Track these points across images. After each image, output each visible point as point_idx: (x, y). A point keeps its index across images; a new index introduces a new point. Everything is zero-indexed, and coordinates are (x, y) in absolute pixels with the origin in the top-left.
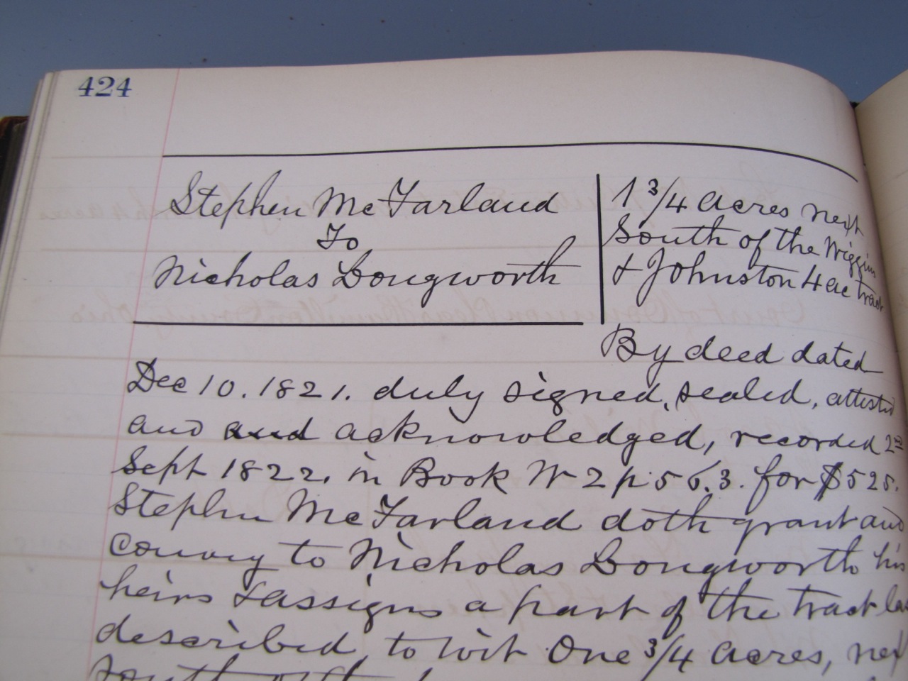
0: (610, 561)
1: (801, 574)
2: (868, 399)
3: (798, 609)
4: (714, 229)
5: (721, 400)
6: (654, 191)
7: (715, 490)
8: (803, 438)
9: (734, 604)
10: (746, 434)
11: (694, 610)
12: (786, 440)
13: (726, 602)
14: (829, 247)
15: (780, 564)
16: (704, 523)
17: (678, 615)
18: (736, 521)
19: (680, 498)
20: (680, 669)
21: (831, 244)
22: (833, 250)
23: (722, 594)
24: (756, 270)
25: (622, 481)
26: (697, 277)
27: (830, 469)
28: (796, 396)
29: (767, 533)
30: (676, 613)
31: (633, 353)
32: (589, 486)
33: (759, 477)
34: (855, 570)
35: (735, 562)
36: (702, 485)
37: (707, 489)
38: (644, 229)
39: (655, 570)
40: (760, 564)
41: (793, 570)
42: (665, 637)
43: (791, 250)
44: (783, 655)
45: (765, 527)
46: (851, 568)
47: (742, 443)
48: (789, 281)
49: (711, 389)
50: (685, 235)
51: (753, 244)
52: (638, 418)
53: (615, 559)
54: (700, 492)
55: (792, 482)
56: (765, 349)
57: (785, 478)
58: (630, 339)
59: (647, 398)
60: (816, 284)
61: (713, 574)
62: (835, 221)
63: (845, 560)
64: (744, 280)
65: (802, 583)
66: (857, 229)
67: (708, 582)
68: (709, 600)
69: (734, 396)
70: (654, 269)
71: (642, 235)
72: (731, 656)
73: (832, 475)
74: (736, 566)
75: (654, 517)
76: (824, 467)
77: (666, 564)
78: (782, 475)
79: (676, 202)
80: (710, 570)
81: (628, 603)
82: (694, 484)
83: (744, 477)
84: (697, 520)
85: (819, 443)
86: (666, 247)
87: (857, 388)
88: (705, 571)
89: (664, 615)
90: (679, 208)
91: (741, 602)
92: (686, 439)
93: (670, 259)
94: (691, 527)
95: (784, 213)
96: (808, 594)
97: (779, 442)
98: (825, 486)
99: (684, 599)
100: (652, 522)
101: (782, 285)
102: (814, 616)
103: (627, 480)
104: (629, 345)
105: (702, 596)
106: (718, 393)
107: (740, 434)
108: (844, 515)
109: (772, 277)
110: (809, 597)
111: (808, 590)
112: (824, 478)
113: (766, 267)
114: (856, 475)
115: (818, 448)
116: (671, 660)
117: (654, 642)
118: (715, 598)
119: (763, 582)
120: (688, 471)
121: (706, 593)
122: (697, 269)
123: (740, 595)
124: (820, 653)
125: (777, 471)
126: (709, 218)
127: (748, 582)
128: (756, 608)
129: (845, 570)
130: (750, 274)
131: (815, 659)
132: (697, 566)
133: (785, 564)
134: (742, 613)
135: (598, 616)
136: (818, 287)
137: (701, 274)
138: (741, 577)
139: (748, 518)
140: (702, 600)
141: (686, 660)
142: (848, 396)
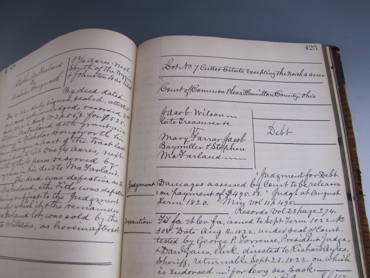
0: (56, 132)
1: (94, 135)
2: (120, 105)
3: (92, 141)
4: (90, 66)
5: (83, 100)
6: (79, 59)
7: (78, 117)
8: (100, 108)
9: (78, 139)
10: (87, 107)
11: (70, 141)
12: (96, 108)
13: (76, 139)
14: (118, 72)
15: (90, 132)
16: (75, 124)
17: (66, 142)
18: (81, 123)
19: (71, 119)
20: (65, 152)
21: (118, 71)
22: (119, 73)
23: (76, 138)
24: (97, 74)
25: (61, 117)
26: (84, 76)
27: (106, 116)
28: (101, 100)
29: (88, 126)
30: (66, 141)
31: (68, 92)
32: (56, 118)
33: (88, 115)
34: (108, 137)
35: (80, 131)
36: (76, 116)
37: (77, 117)
38: (76, 67)
39: (64, 133)
40: (85, 132)
41: (92, 134)
42: (63, 146)
43: (108, 71)
44: (87, 150)
45: (88, 125)
46: (107, 136)
47: (86, 108)
48: (105, 77)
49: (81, 98)
50: (83, 67)
51: (98, 69)
52: (66, 104)
53: (57, 132)
54: (75, 118)
55: (96, 117)
56: (95, 90)
57: (94, 116)
58: (68, 89)
59: (69, 100)
60: (112, 79)
61: (75, 133)
62: (121, 67)
63: (106, 134)
64: (94, 76)
65: (94, 136)
66: (128, 71)
67: (73, 135)
68: (73, 139)
69: (86, 99)
70: (75, 75)
71: (75, 68)
72: (75, 150)
73: (106, 117)
74: (80, 132)
75: (65, 123)
76: (105, 115)
77: (66, 132)
78: (94, 115)
79: (83, 61)
80: (74, 133)
81: (58, 140)
82: (74, 116)
83: (85, 115)
84: (73, 123)
85: (104, 110)
86: (79, 70)
87: (118, 102)
88: (73, 133)
89: (64, 142)
90: (83, 62)
91: (80, 139)
92: (74, 108)
93: (79, 72)
94: (72, 124)
95: (108, 64)
96: (95, 139)
97: (94, 109)
98: (104, 119)
99: (68, 139)
100: (65, 124)
101: (103, 78)
102: (96, 144)
103: (62, 116)
104: (68, 90)
105: (72, 138)
106: (83, 98)
107: (86, 106)
108: (108, 125)
109: (101, 76)
110: (95, 140)
111: (95, 138)
112: (104, 117)
113: (100, 74)
114: (113, 118)
115: (104, 111)
116: (64, 150)
117: (61, 147)
118: (74, 138)
119: (85, 136)
120: (73, 114)
121: (73, 137)
122: (84, 74)
123: (79, 138)
124: (96, 151)
125: (93, 114)
126: (89, 64)
127: (82, 135)
128: (83, 140)
129: (106, 136)
130: (96, 75)
131: (95, 152)
132: (72, 132)
133: (91, 133)
134: (79, 141)
135: (53, 143)
136: (112, 80)
137: (85, 75)
138: (81, 134)
139: (84, 123)
140: (71, 139)
141: (66, 150)
142: (115, 103)
